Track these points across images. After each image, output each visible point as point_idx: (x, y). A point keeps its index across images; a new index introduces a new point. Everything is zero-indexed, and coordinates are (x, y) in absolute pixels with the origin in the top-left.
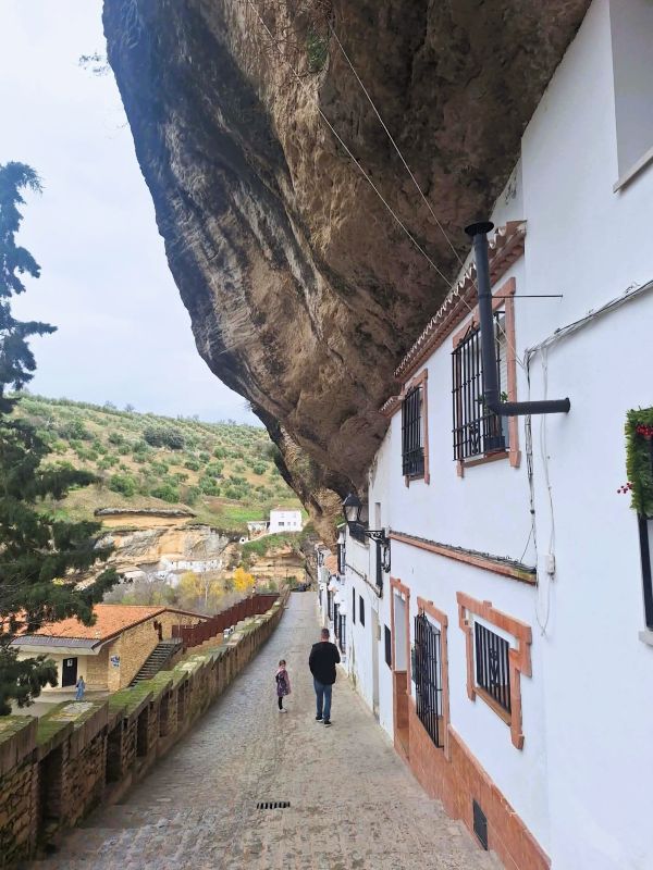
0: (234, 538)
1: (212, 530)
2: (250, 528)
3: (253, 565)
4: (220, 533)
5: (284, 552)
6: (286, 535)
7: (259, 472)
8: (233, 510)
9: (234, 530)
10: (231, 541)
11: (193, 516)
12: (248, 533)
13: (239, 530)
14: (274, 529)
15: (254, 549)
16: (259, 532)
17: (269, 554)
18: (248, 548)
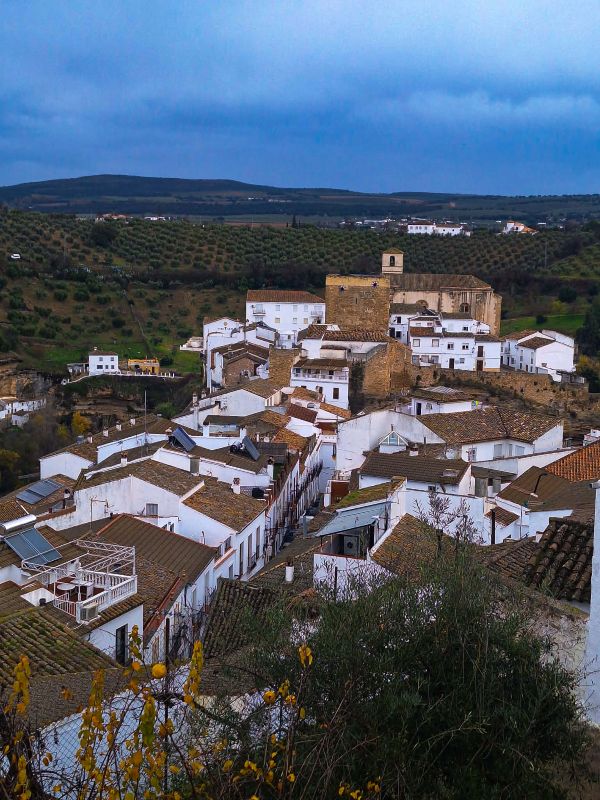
0: (57, 379)
1: (38, 373)
2: (71, 371)
3: (75, 404)
4: (45, 376)
5: (104, 393)
6: (104, 377)
7: (60, 298)
8: (51, 352)
9: (57, 373)
10: (55, 383)
11: (20, 361)
12: (68, 375)
13: (61, 372)
14: (93, 370)
15: (76, 390)
16: (79, 374)
17: (90, 395)
18: (70, 389)
